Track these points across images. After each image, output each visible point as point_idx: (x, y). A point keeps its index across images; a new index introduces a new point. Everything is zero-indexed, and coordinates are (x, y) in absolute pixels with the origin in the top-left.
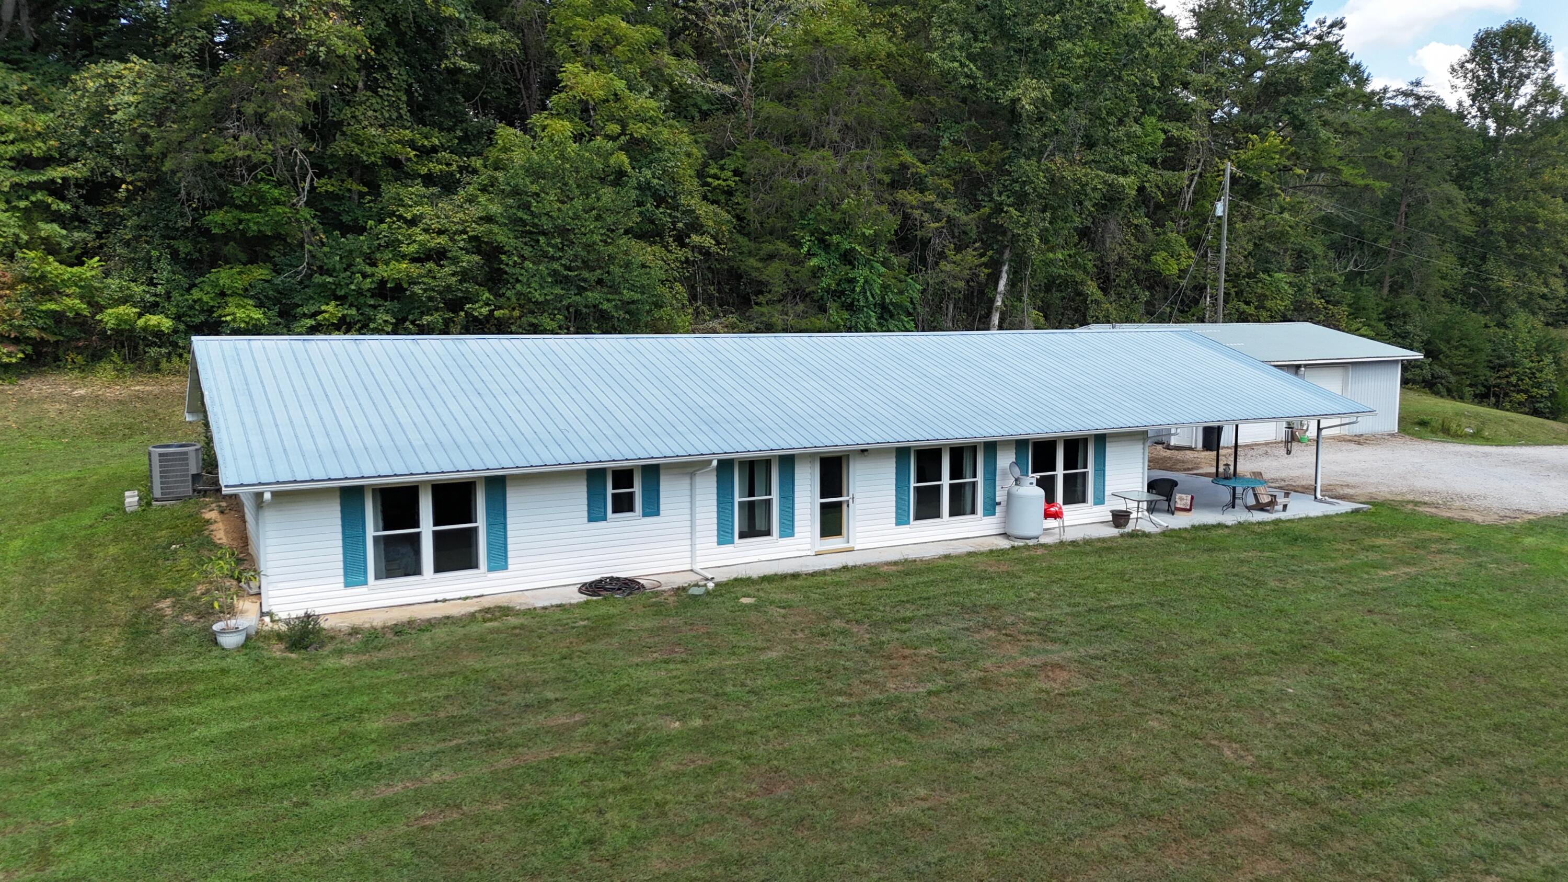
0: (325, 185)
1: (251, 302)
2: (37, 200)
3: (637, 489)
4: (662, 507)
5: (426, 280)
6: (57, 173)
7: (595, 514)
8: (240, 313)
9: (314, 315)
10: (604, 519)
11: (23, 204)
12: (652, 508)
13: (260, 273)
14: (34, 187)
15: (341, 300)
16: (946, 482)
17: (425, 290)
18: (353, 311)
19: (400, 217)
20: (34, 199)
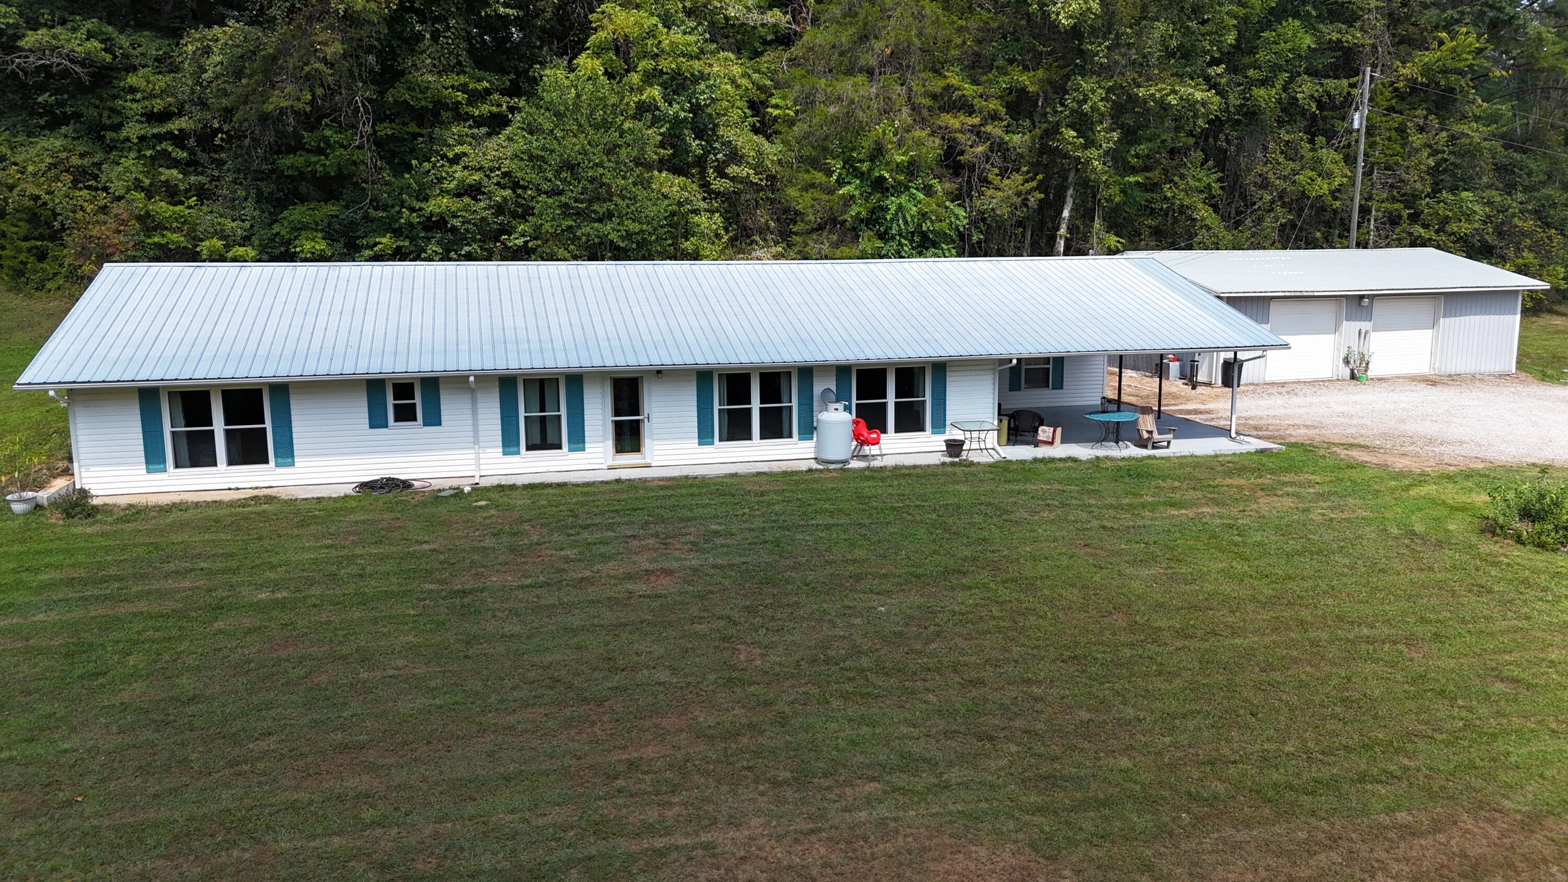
0: (385, 129)
1: (320, 235)
2: (163, 149)
3: (418, 401)
4: (443, 418)
5: (464, 214)
6: (174, 126)
7: (377, 421)
8: (308, 246)
9: (371, 247)
10: (386, 426)
11: (149, 153)
12: (433, 418)
13: (331, 209)
14: (160, 138)
15: (397, 233)
16: (756, 405)
17: (463, 223)
18: (407, 243)
19: (444, 157)
20: (159, 148)
